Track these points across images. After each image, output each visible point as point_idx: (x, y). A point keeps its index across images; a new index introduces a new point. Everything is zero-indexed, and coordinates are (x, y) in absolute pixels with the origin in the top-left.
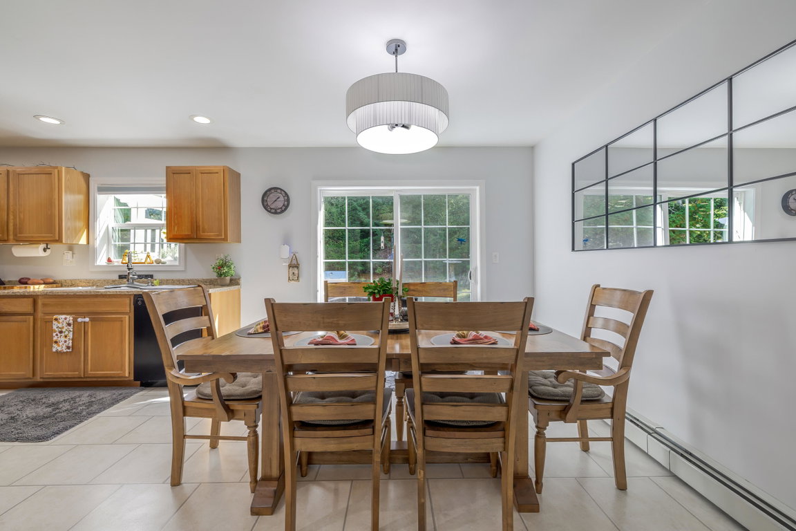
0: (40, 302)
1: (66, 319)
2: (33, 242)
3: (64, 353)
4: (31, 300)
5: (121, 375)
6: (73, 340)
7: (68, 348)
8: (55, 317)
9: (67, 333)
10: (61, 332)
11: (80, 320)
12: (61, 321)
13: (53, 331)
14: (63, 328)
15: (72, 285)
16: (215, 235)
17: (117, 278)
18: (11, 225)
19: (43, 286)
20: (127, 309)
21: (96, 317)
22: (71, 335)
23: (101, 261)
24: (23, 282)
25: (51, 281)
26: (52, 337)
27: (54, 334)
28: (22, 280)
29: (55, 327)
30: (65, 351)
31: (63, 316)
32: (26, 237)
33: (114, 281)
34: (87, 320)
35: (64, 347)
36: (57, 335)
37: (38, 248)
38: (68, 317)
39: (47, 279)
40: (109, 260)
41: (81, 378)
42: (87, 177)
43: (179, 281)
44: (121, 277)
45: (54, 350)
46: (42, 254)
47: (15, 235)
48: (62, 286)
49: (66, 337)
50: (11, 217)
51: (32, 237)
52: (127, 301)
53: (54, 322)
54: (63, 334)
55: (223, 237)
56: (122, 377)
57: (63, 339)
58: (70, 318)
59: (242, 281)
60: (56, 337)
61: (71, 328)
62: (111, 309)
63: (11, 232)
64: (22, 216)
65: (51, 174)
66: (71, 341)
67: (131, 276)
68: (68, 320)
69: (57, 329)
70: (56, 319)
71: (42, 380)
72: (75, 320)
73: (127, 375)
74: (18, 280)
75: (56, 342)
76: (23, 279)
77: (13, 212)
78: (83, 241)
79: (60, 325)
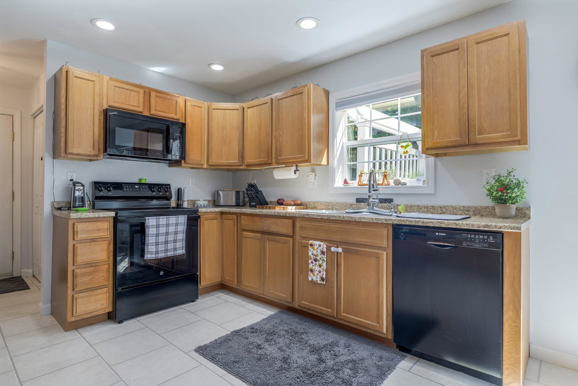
0: (298, 225)
1: (320, 246)
2: (287, 164)
3: (318, 283)
4: (290, 221)
5: (377, 329)
6: (326, 271)
7: (322, 279)
8: (311, 242)
9: (321, 262)
10: (316, 260)
11: (333, 249)
12: (316, 247)
13: (308, 258)
14: (317, 255)
15: (314, 208)
16: (504, 136)
17: (354, 201)
18: (274, 148)
19: (294, 207)
20: (384, 243)
21: (350, 249)
22: (324, 264)
23: (339, 183)
24: (280, 203)
25: (299, 202)
26: (308, 264)
27: (310, 261)
28: (280, 201)
29: (310, 253)
30: (320, 282)
31: (318, 243)
32: (284, 159)
33: (351, 205)
34: (340, 250)
35: (319, 279)
36: (312, 262)
37: (291, 170)
38: (322, 243)
39: (296, 200)
40: (346, 182)
41: (335, 317)
42: (327, 93)
43: (427, 207)
44: (359, 201)
45: (310, 279)
46: (293, 176)
47: (276, 158)
48: (306, 209)
49: (320, 266)
50: (274, 142)
51: (288, 159)
52: (384, 232)
53: (310, 248)
54: (317, 263)
55: (519, 138)
56: (378, 331)
57: (317, 268)
58: (324, 246)
59: (533, 213)
60: (312, 265)
61: (325, 257)
62: (366, 240)
63: (274, 156)
64: (281, 139)
65: (302, 93)
66: (325, 273)
67: (372, 200)
68: (322, 247)
69: (312, 256)
70: (311, 245)
71: (299, 308)
72: (328, 248)
73: (385, 331)
74: (276, 200)
75: (312, 271)
76: (279, 199)
77: (275, 137)
78: (324, 162)
79: (315, 252)
